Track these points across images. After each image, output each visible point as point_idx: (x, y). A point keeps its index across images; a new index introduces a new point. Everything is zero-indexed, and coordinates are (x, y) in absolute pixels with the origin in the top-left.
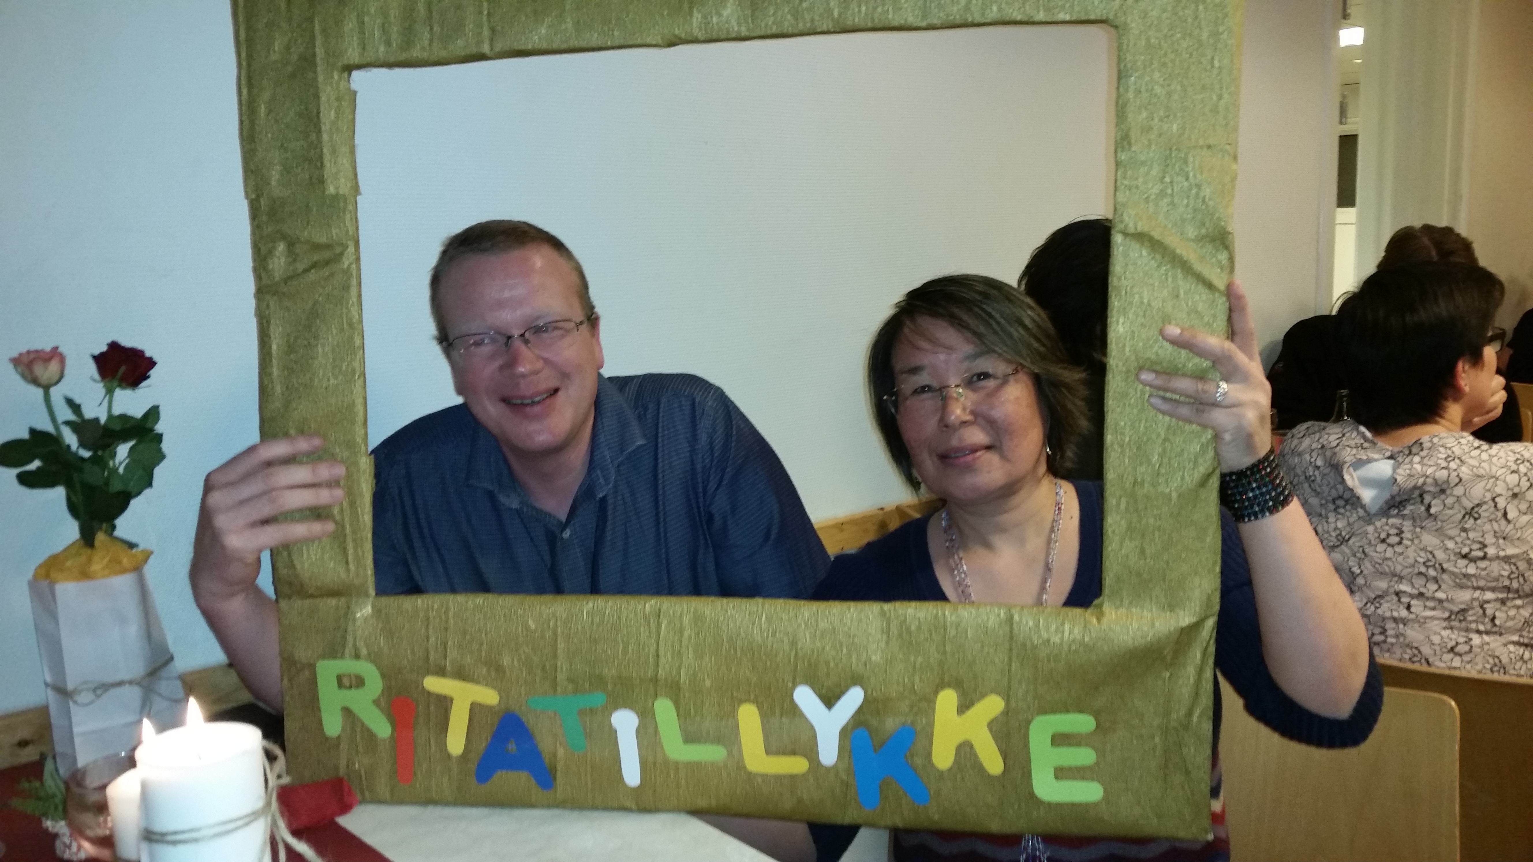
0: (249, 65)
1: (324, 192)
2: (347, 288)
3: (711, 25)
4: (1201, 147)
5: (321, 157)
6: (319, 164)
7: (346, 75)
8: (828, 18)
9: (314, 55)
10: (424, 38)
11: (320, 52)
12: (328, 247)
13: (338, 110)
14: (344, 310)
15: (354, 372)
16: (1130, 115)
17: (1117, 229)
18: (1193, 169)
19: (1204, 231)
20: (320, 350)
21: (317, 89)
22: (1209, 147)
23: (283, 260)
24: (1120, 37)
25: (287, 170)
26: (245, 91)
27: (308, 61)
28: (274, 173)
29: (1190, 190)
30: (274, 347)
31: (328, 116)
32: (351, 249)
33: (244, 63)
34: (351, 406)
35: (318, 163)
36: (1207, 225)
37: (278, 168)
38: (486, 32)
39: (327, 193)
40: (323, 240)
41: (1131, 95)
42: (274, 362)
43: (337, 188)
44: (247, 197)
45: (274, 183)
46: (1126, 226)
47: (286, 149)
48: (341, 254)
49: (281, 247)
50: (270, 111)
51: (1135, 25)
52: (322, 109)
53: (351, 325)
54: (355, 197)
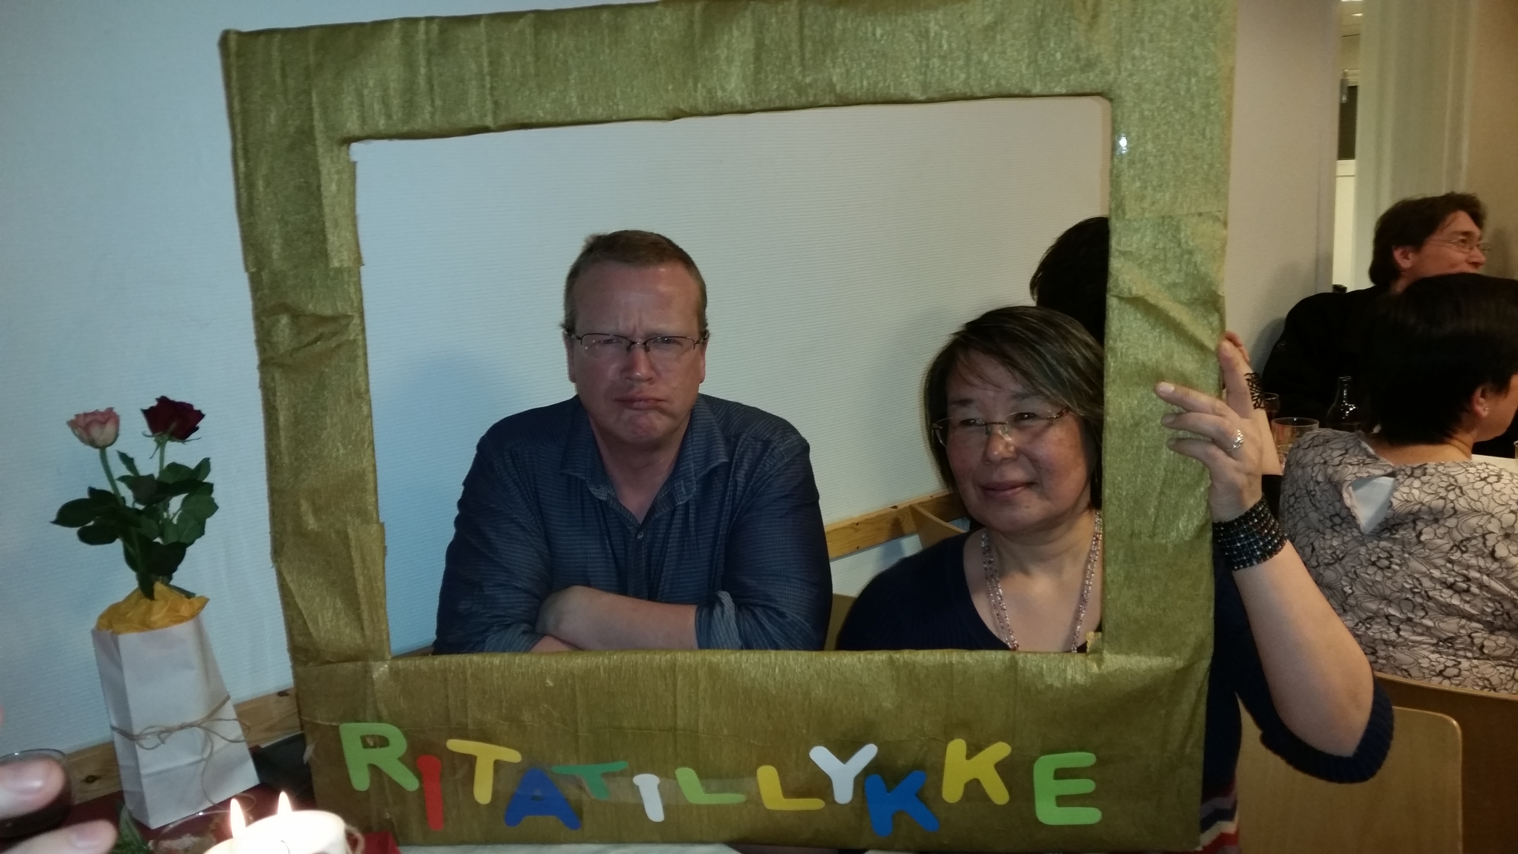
0: (245, 137)
1: (327, 265)
2: (353, 359)
3: (715, 99)
4: (1193, 215)
5: (323, 231)
6: (322, 238)
7: (344, 148)
8: (830, 92)
9: (312, 128)
10: (426, 111)
11: (319, 125)
12: (334, 319)
13: (339, 183)
14: (352, 381)
15: (363, 441)
16: (1124, 184)
17: (1112, 293)
18: (1186, 235)
19: (1195, 295)
20: (328, 421)
21: (317, 162)
22: (1200, 214)
23: (287, 331)
24: (1114, 110)
25: (288, 243)
26: (241, 164)
27: (306, 135)
28: (274, 246)
29: (1182, 255)
30: (281, 419)
31: (330, 188)
32: (356, 320)
33: (240, 136)
34: (362, 475)
35: (320, 236)
36: (1199, 289)
37: (279, 241)
38: (489, 105)
39: (331, 266)
40: (328, 312)
41: (1124, 165)
42: (282, 434)
43: (341, 261)
44: (247, 269)
45: (275, 256)
46: (1121, 291)
47: (286, 223)
48: (348, 325)
49: (284, 320)
50: (268, 184)
51: (1129, 97)
52: (323, 182)
53: (359, 395)
54: (358, 268)
